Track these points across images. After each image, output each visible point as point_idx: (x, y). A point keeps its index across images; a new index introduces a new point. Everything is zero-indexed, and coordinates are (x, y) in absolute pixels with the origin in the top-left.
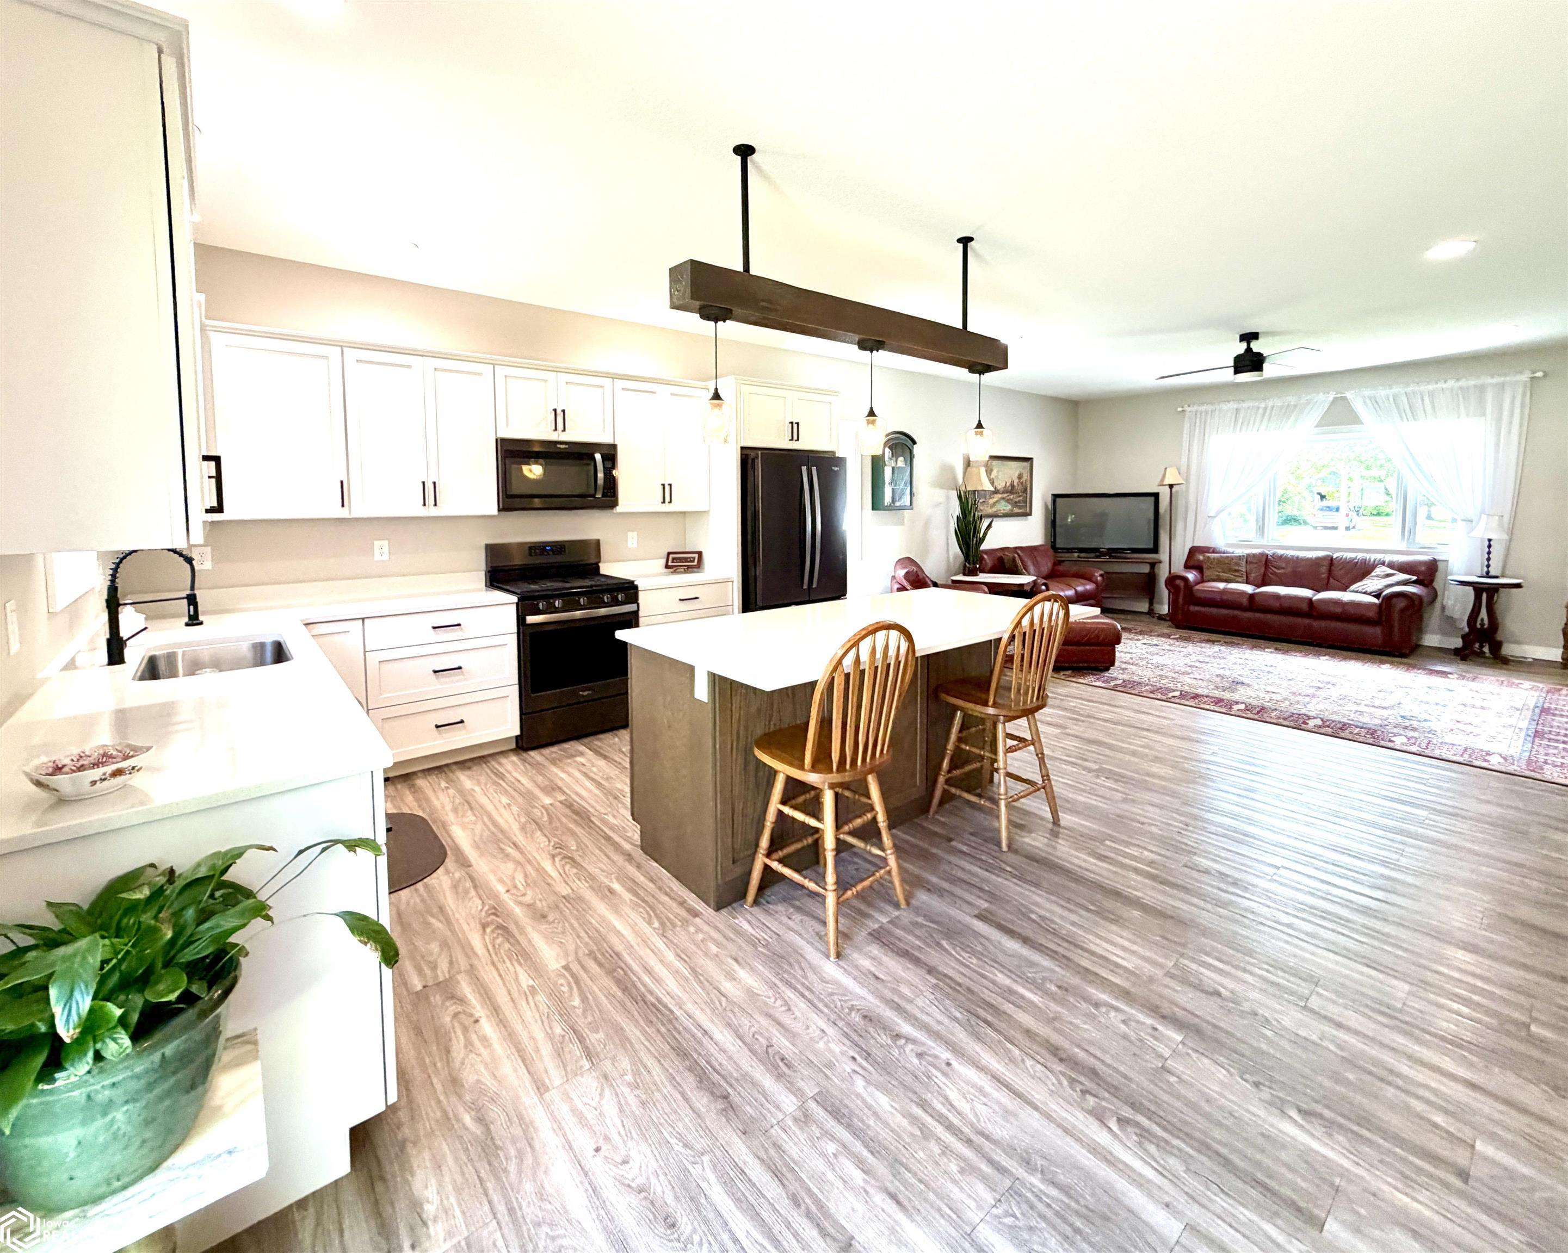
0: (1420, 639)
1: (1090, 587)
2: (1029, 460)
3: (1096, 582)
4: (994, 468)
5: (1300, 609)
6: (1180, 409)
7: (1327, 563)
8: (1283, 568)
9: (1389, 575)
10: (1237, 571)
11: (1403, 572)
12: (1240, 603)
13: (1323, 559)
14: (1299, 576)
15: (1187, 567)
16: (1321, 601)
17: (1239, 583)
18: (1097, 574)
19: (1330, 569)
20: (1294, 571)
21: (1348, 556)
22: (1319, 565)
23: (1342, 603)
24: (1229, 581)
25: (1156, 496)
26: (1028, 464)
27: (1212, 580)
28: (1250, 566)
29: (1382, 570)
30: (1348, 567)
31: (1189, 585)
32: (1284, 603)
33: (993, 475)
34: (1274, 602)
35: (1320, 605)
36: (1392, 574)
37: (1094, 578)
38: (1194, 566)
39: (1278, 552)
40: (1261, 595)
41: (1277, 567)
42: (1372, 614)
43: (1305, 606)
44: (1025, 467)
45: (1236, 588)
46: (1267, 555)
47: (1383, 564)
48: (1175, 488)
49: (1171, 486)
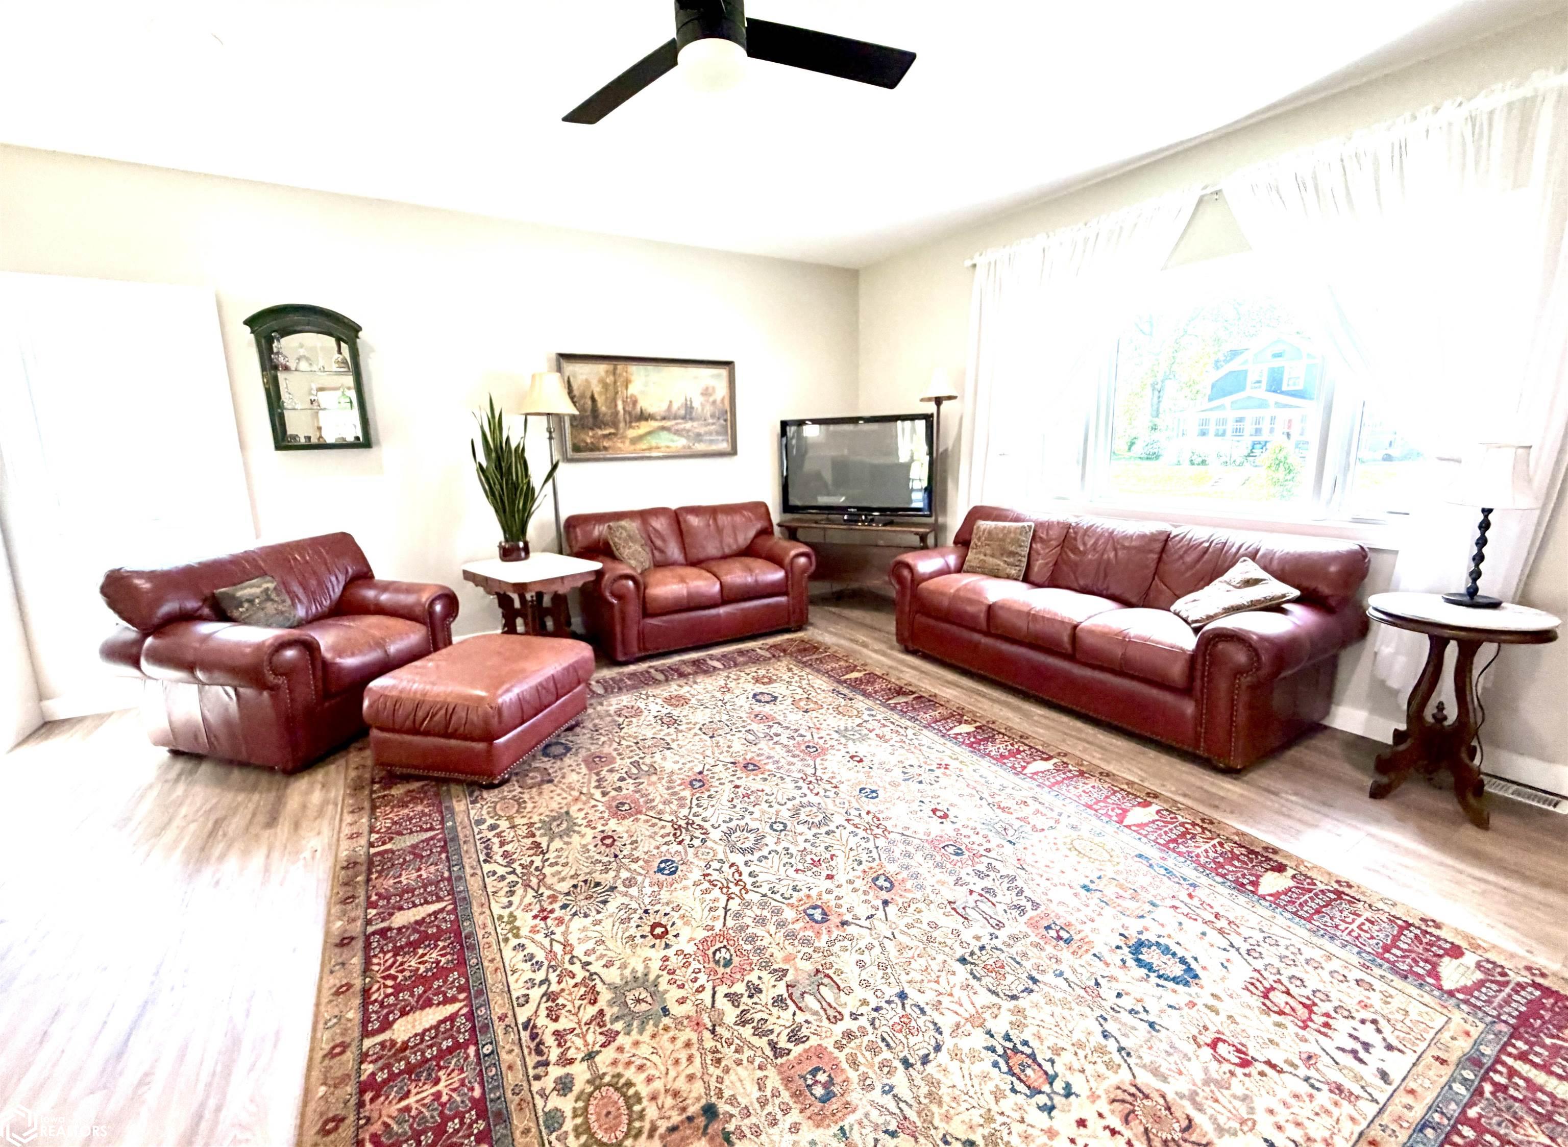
0: (1327, 713)
1: (777, 575)
2: (728, 364)
3: (790, 570)
4: (633, 378)
5: (1059, 644)
6: (969, 263)
7: (1158, 546)
8: (1084, 553)
9: (1250, 583)
10: (1012, 554)
11: (1282, 576)
12: (974, 617)
13: (1153, 538)
14: (1104, 568)
15: (956, 542)
16: (1091, 632)
17: (1008, 577)
18: (793, 553)
19: (1160, 559)
20: (1100, 562)
21: (1199, 534)
22: (1141, 550)
23: (1123, 640)
24: (995, 574)
25: (928, 418)
26: (723, 372)
27: (973, 571)
28: (1037, 546)
29: (1246, 569)
30: (1189, 559)
31: (917, 580)
32: (1038, 627)
33: (633, 390)
34: (1022, 624)
35: (1089, 640)
36: (1256, 582)
37: (787, 560)
38: (963, 541)
39: (1086, 521)
40: (1002, 607)
41: (1075, 550)
42: (1177, 671)
43: (1066, 639)
44: (719, 376)
45: (974, 591)
46: (1069, 526)
47: (1253, 556)
48: (945, 405)
49: (938, 401)
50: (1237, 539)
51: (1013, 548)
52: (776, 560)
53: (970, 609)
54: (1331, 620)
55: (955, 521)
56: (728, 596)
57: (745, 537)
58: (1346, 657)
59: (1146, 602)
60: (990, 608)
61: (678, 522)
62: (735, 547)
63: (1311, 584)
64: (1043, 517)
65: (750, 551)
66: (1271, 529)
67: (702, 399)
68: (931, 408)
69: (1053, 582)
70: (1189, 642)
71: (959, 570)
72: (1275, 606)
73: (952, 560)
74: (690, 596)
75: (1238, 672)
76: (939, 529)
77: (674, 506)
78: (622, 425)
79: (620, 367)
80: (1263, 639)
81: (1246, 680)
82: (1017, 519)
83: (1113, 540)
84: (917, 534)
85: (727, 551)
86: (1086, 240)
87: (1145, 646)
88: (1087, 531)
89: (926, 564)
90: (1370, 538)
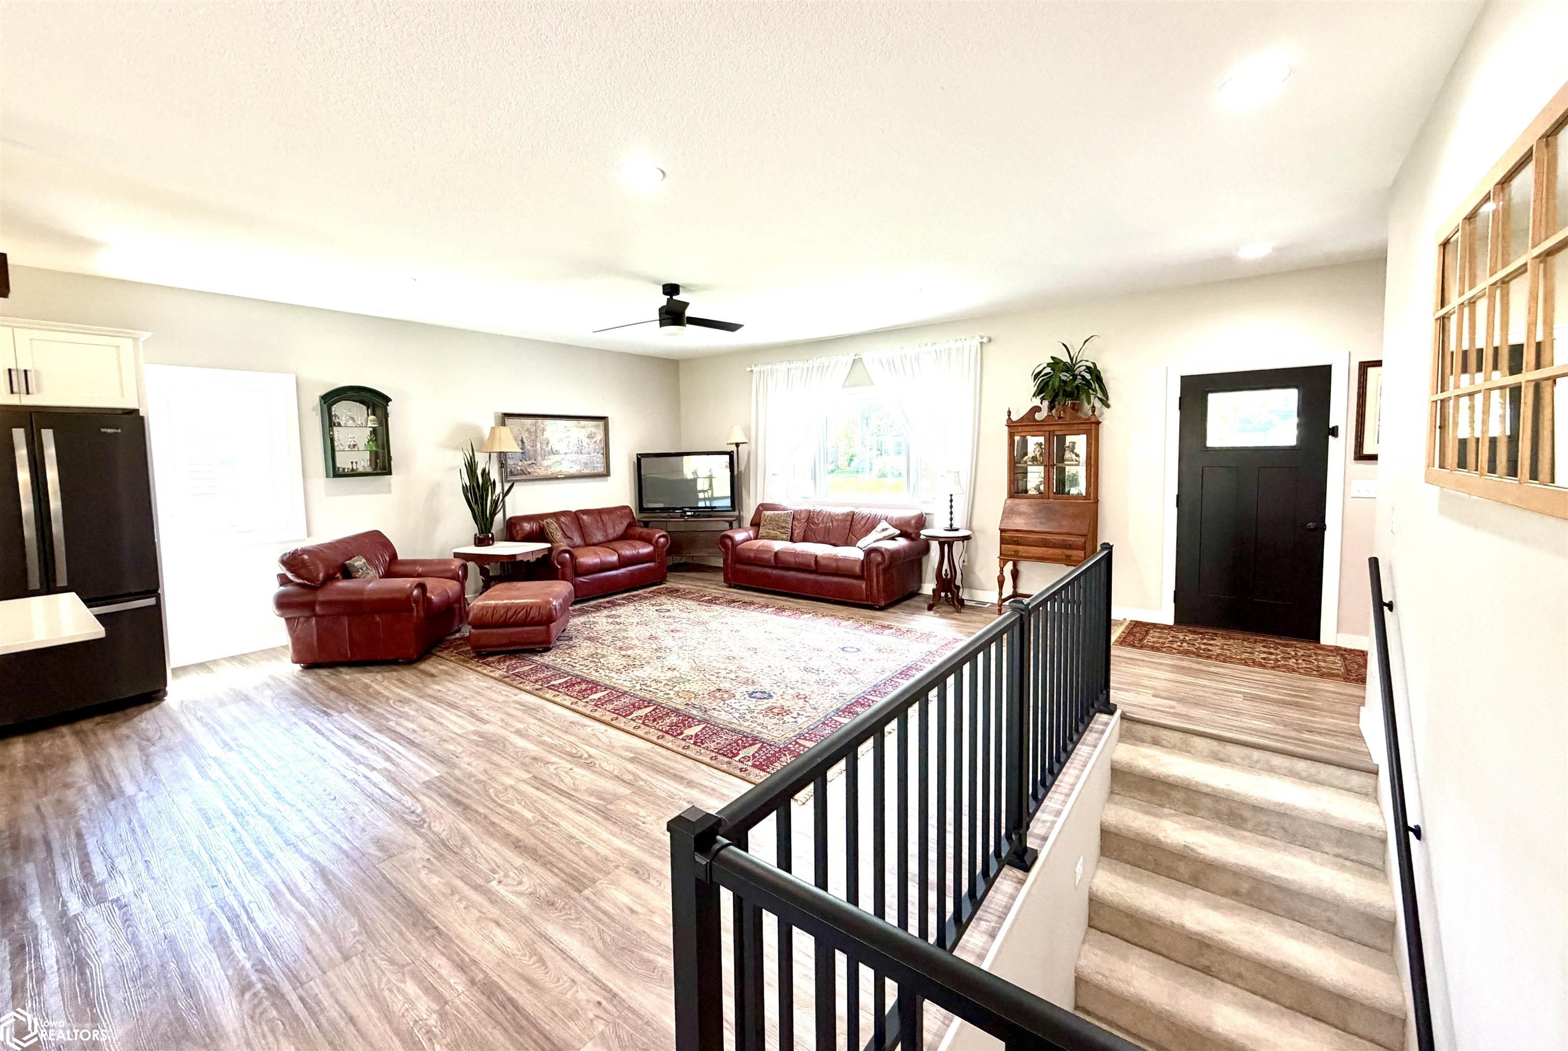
0: (920, 588)
1: (648, 549)
2: (603, 419)
3: (656, 545)
4: (547, 428)
5: (809, 566)
6: (748, 369)
7: (850, 518)
8: (818, 524)
9: (884, 530)
10: (783, 528)
11: (895, 527)
12: (768, 561)
13: (848, 514)
14: (828, 531)
15: (752, 525)
16: (823, 558)
17: (782, 540)
18: (657, 536)
19: (851, 525)
20: (825, 527)
21: (866, 511)
22: (844, 520)
23: (837, 559)
24: (775, 538)
25: (730, 454)
26: (601, 423)
27: (763, 538)
28: (796, 523)
29: (884, 524)
30: (863, 523)
31: (735, 544)
32: (799, 560)
33: (547, 435)
34: (792, 559)
35: (822, 562)
36: (886, 529)
37: (654, 540)
38: (756, 524)
39: (818, 508)
40: (783, 552)
41: (814, 523)
42: (857, 569)
43: (813, 562)
44: (598, 426)
45: (768, 547)
46: (810, 512)
47: (886, 519)
48: (741, 446)
49: (737, 445)
50: (880, 512)
51: (784, 525)
52: (648, 540)
53: (766, 556)
54: (913, 543)
55: (748, 514)
56: (624, 562)
57: (620, 528)
58: (924, 559)
59: (847, 544)
60: (776, 553)
61: (578, 519)
62: (615, 535)
63: (904, 529)
64: (797, 508)
65: (625, 537)
66: (892, 507)
67: (588, 440)
68: (734, 448)
69: (804, 540)
70: (861, 555)
71: (756, 538)
72: (893, 538)
73: (751, 533)
74: (602, 563)
75: (878, 564)
76: (739, 519)
77: (573, 509)
78: (539, 458)
79: (540, 421)
80: (886, 550)
81: (881, 567)
82: (784, 509)
83: (831, 517)
84: (727, 521)
85: (611, 537)
86: (808, 368)
87: (845, 559)
88: (819, 513)
89: (739, 536)
90: (925, 510)
